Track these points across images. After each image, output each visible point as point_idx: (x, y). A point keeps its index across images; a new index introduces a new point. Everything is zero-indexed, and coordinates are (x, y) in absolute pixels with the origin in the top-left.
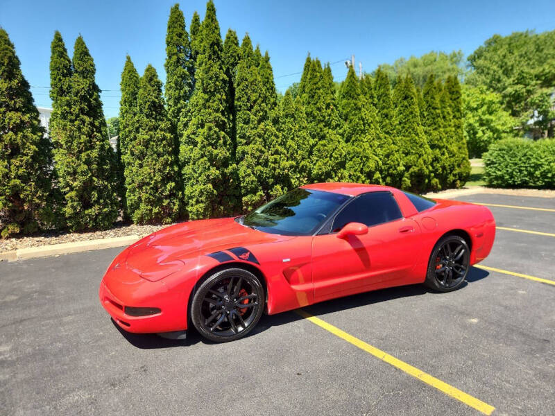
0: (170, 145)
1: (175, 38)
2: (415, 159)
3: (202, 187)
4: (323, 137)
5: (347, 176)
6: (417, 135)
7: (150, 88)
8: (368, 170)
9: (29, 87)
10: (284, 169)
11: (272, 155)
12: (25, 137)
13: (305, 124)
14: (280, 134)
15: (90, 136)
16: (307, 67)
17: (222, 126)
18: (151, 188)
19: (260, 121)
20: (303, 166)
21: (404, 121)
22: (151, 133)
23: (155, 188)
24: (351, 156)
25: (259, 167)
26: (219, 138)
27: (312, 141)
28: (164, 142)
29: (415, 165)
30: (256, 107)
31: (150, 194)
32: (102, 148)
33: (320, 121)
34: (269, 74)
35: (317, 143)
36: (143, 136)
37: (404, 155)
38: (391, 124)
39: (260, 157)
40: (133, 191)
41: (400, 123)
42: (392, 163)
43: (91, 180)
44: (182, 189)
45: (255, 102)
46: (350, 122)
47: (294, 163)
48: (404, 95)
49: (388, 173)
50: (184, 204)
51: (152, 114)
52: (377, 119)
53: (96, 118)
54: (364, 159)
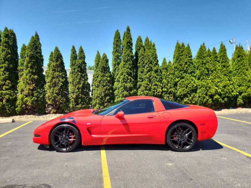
0: (109, 82)
1: (116, 42)
2: (245, 89)
4: (183, 78)
5: (197, 97)
6: (246, 75)
8: (210, 94)
9: (64, 64)
10: (159, 92)
11: (153, 86)
12: (59, 80)
13: (172, 72)
14: (158, 77)
15: (80, 79)
17: (130, 74)
19: (148, 72)
20: (170, 91)
21: (238, 68)
22: (102, 78)
23: (102, 99)
24: (200, 87)
25: (147, 91)
26: (128, 79)
27: (177, 80)
28: (106, 81)
29: (245, 92)
30: (147, 66)
31: (100, 101)
32: (84, 84)
33: (181, 71)
34: (154, 52)
35: (179, 80)
36: (99, 79)
37: (238, 87)
38: (227, 70)
39: (147, 87)
40: (95, 100)
41: (236, 70)
42: (228, 91)
43: (79, 95)
44: (113, 100)
46: (200, 70)
47: (166, 90)
48: (238, 55)
49: (226, 96)
51: (103, 71)
52: (219, 68)
53: (83, 73)
54: (208, 88)
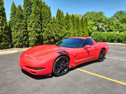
0: (25, 27)
3: (33, 38)
4: (62, 28)
6: (80, 29)
7: (20, 11)
10: (53, 35)
11: (51, 31)
13: (58, 25)
15: (2, 22)
16: (58, 11)
17: (39, 23)
18: (20, 38)
19: (48, 23)
20: (57, 35)
21: (77, 26)
23: (21, 38)
25: (48, 34)
26: (38, 26)
27: (59, 29)
28: (24, 26)
30: (47, 19)
31: (20, 40)
32: (6, 26)
33: (61, 24)
34: (50, 11)
36: (18, 23)
37: (77, 34)
38: (75, 27)
39: (48, 32)
40: (14, 38)
43: (3, 35)
44: (28, 39)
45: (47, 18)
46: (67, 25)
48: (77, 21)
50: (28, 43)
51: (20, 18)
52: (72, 25)
